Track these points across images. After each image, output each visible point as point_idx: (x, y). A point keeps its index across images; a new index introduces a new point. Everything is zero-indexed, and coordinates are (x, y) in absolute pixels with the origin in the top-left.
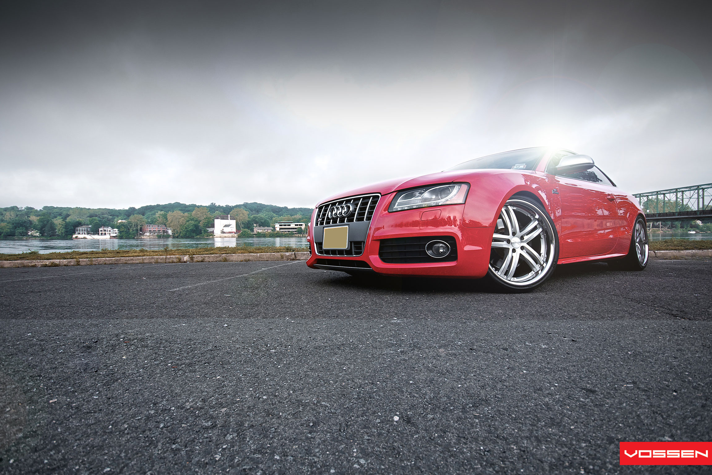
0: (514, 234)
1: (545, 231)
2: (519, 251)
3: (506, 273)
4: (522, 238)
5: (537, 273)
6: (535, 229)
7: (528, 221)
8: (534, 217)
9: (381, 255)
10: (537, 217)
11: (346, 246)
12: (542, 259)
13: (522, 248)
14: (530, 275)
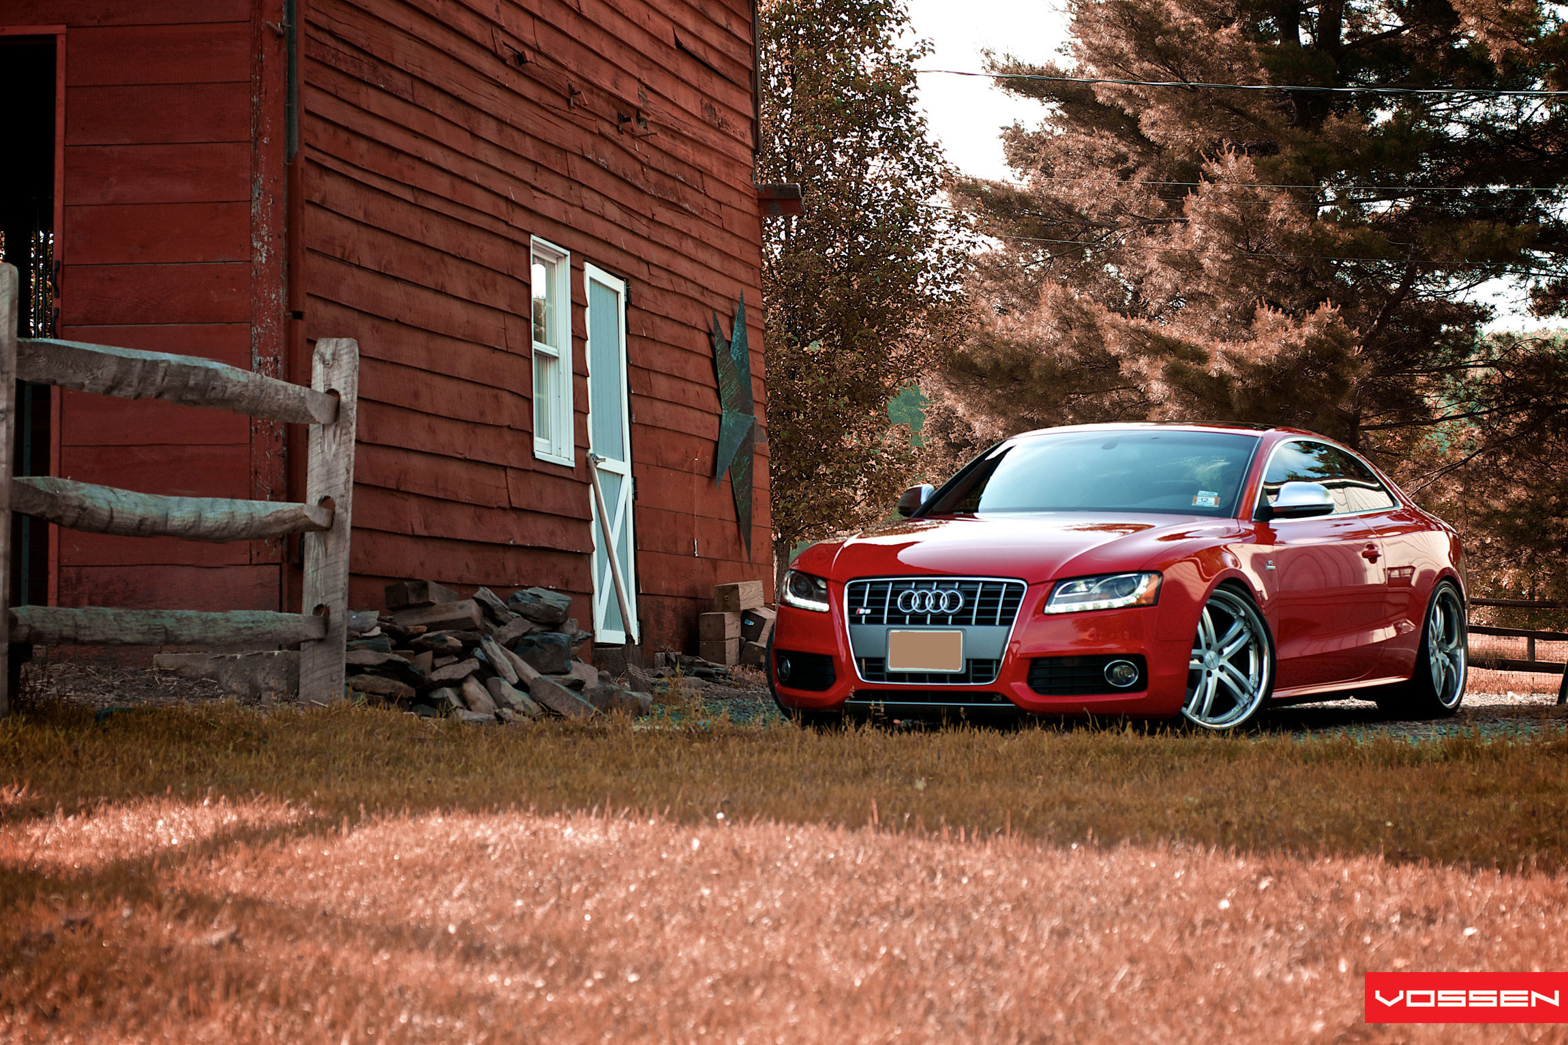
0: (1209, 646)
1: (1255, 638)
2: (1216, 673)
3: (1198, 710)
4: (1220, 652)
5: (1245, 708)
6: (1240, 634)
7: (1230, 621)
8: (1238, 613)
9: (1030, 682)
10: (1242, 613)
11: (959, 669)
12: (1251, 683)
13: (1222, 668)
14: (1235, 710)
